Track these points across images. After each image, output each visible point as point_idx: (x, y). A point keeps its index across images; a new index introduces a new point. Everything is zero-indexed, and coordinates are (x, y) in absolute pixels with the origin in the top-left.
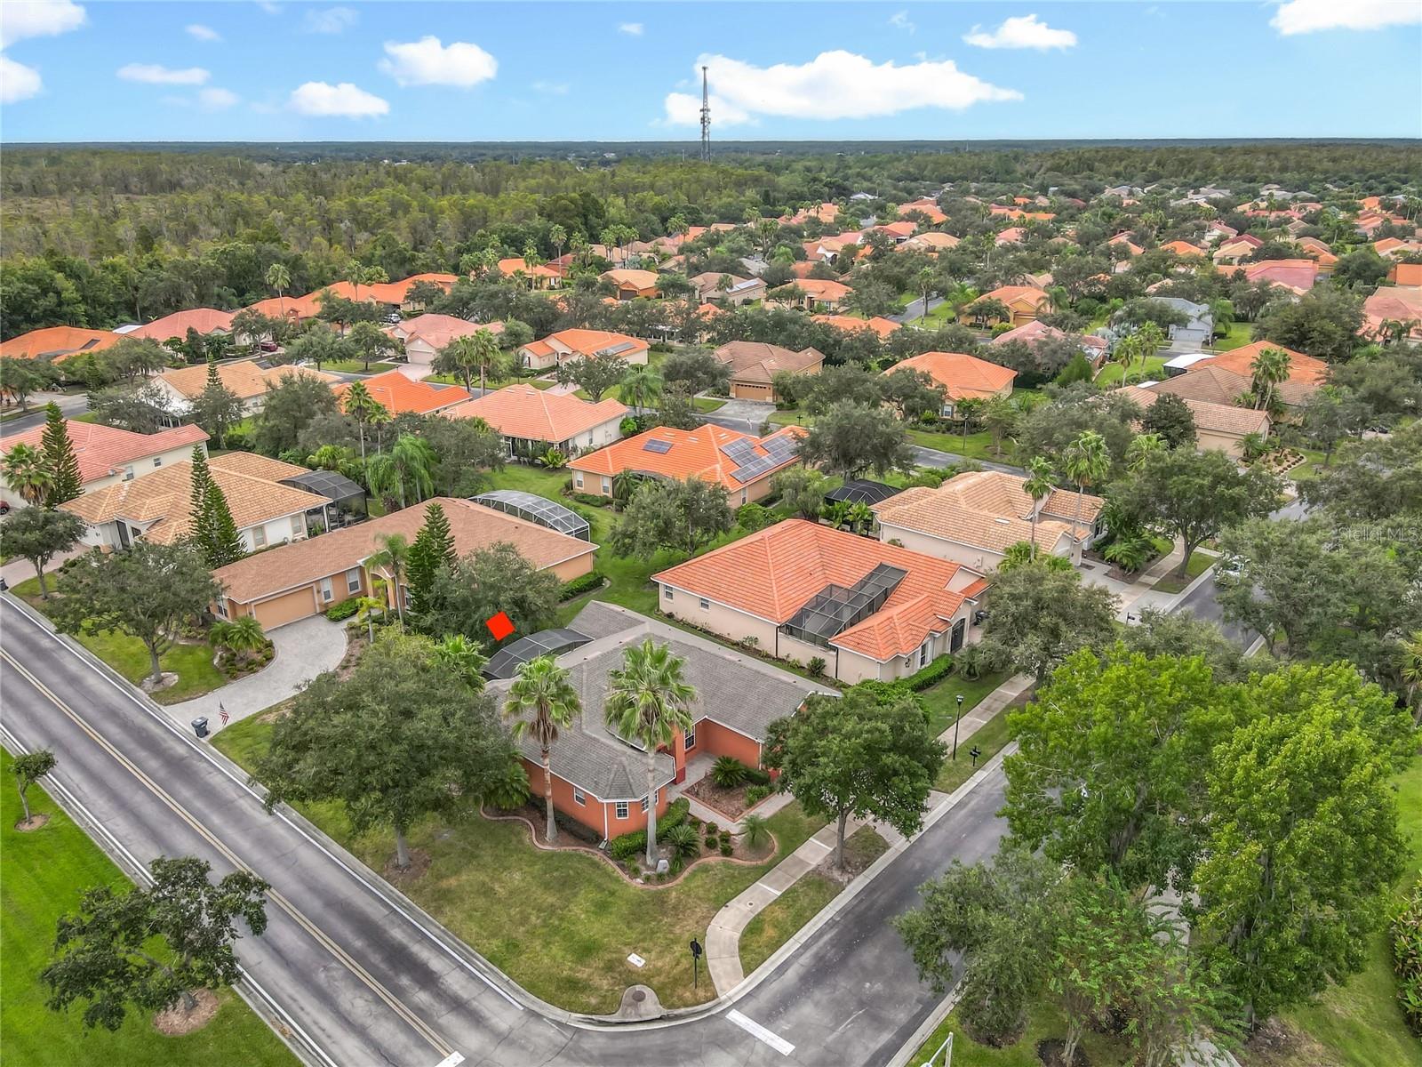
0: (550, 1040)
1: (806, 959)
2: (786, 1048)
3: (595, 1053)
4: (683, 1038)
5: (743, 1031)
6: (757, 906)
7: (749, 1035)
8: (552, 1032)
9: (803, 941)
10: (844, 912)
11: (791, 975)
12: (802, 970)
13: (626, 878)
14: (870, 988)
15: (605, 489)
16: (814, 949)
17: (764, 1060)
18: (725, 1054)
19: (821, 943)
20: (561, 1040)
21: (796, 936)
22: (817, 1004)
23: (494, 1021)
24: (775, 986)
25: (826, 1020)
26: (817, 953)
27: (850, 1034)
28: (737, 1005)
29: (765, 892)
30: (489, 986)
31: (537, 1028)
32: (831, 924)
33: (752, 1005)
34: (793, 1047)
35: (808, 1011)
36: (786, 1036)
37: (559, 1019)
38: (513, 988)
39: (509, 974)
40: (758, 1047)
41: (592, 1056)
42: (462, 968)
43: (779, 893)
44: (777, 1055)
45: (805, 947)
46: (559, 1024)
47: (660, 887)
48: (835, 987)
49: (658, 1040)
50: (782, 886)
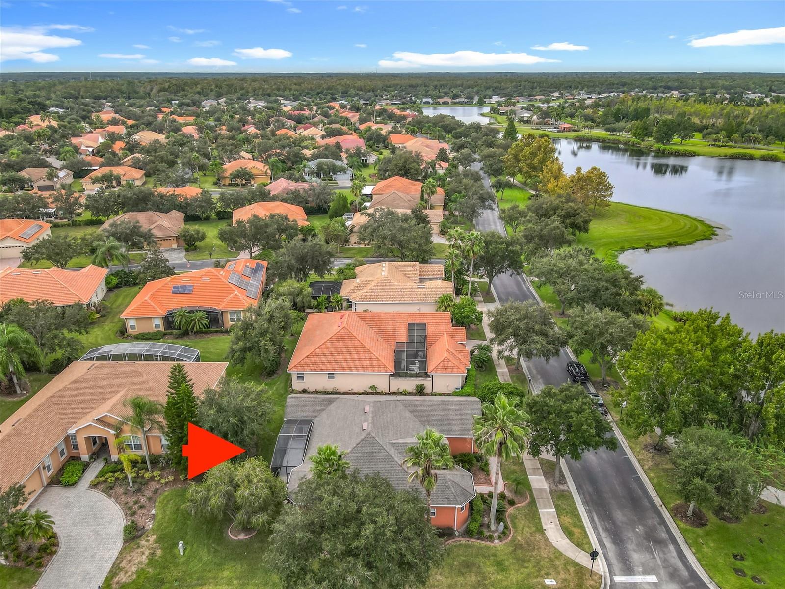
1: (603, 535)
2: (653, 578)
5: (630, 583)
6: (555, 522)
7: (635, 583)
9: (591, 527)
10: (585, 502)
11: (608, 544)
12: (609, 539)
13: (488, 544)
14: (640, 530)
15: (157, 326)
16: (601, 531)
19: (597, 523)
21: (586, 526)
22: (635, 551)
24: (611, 554)
25: (647, 556)
26: (603, 528)
27: (661, 555)
28: (611, 573)
29: (548, 513)
32: (589, 512)
33: (615, 569)
34: (655, 576)
35: (637, 557)
36: (646, 573)
40: (646, 586)
43: (554, 510)
44: (655, 583)
45: (595, 528)
47: (509, 538)
48: (630, 539)
50: (550, 506)
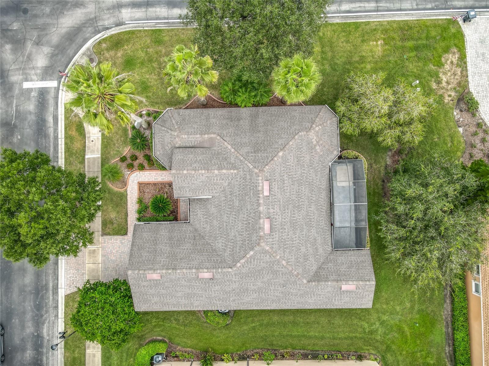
0: (103, 20)
1: (51, 131)
2: (26, 85)
3: (84, 29)
4: (63, 59)
5: (45, 80)
6: (89, 142)
7: (43, 79)
8: (106, 23)
9: (59, 140)
11: (50, 120)
12: (48, 125)
14: (17, 137)
16: (52, 140)
17: (30, 74)
18: (44, 65)
19: (52, 144)
20: (100, 23)
21: (63, 140)
22: (30, 113)
23: (129, 10)
24: (51, 109)
25: (22, 108)
26: (49, 138)
27: (10, 109)
28: (57, 89)
29: (93, 152)
30: (147, 20)
31: (112, 20)
33: (52, 94)
34: (24, 87)
35: (31, 107)
36: (30, 90)
37: (110, 30)
38: (139, 27)
39: (146, 30)
40: (34, 77)
41: (84, 27)
42: (165, 18)
43: (86, 157)
44: (26, 80)
45: (56, 138)
46: (108, 29)
48: (30, 127)
49: (70, 52)
50: (89, 162)
